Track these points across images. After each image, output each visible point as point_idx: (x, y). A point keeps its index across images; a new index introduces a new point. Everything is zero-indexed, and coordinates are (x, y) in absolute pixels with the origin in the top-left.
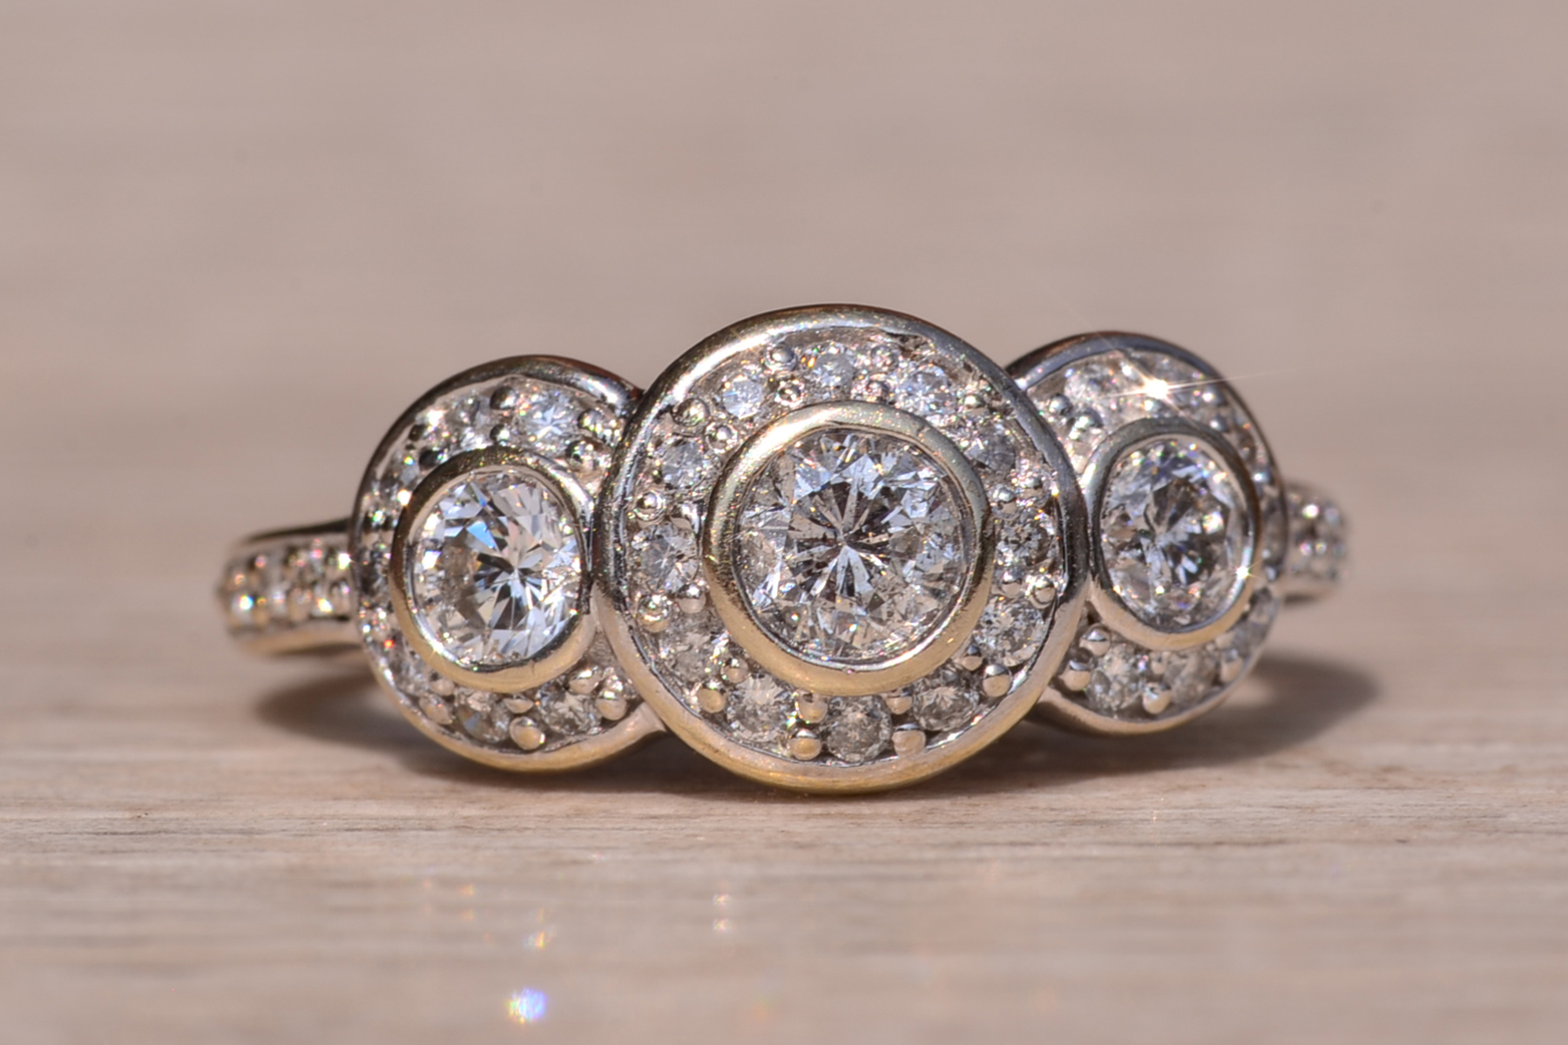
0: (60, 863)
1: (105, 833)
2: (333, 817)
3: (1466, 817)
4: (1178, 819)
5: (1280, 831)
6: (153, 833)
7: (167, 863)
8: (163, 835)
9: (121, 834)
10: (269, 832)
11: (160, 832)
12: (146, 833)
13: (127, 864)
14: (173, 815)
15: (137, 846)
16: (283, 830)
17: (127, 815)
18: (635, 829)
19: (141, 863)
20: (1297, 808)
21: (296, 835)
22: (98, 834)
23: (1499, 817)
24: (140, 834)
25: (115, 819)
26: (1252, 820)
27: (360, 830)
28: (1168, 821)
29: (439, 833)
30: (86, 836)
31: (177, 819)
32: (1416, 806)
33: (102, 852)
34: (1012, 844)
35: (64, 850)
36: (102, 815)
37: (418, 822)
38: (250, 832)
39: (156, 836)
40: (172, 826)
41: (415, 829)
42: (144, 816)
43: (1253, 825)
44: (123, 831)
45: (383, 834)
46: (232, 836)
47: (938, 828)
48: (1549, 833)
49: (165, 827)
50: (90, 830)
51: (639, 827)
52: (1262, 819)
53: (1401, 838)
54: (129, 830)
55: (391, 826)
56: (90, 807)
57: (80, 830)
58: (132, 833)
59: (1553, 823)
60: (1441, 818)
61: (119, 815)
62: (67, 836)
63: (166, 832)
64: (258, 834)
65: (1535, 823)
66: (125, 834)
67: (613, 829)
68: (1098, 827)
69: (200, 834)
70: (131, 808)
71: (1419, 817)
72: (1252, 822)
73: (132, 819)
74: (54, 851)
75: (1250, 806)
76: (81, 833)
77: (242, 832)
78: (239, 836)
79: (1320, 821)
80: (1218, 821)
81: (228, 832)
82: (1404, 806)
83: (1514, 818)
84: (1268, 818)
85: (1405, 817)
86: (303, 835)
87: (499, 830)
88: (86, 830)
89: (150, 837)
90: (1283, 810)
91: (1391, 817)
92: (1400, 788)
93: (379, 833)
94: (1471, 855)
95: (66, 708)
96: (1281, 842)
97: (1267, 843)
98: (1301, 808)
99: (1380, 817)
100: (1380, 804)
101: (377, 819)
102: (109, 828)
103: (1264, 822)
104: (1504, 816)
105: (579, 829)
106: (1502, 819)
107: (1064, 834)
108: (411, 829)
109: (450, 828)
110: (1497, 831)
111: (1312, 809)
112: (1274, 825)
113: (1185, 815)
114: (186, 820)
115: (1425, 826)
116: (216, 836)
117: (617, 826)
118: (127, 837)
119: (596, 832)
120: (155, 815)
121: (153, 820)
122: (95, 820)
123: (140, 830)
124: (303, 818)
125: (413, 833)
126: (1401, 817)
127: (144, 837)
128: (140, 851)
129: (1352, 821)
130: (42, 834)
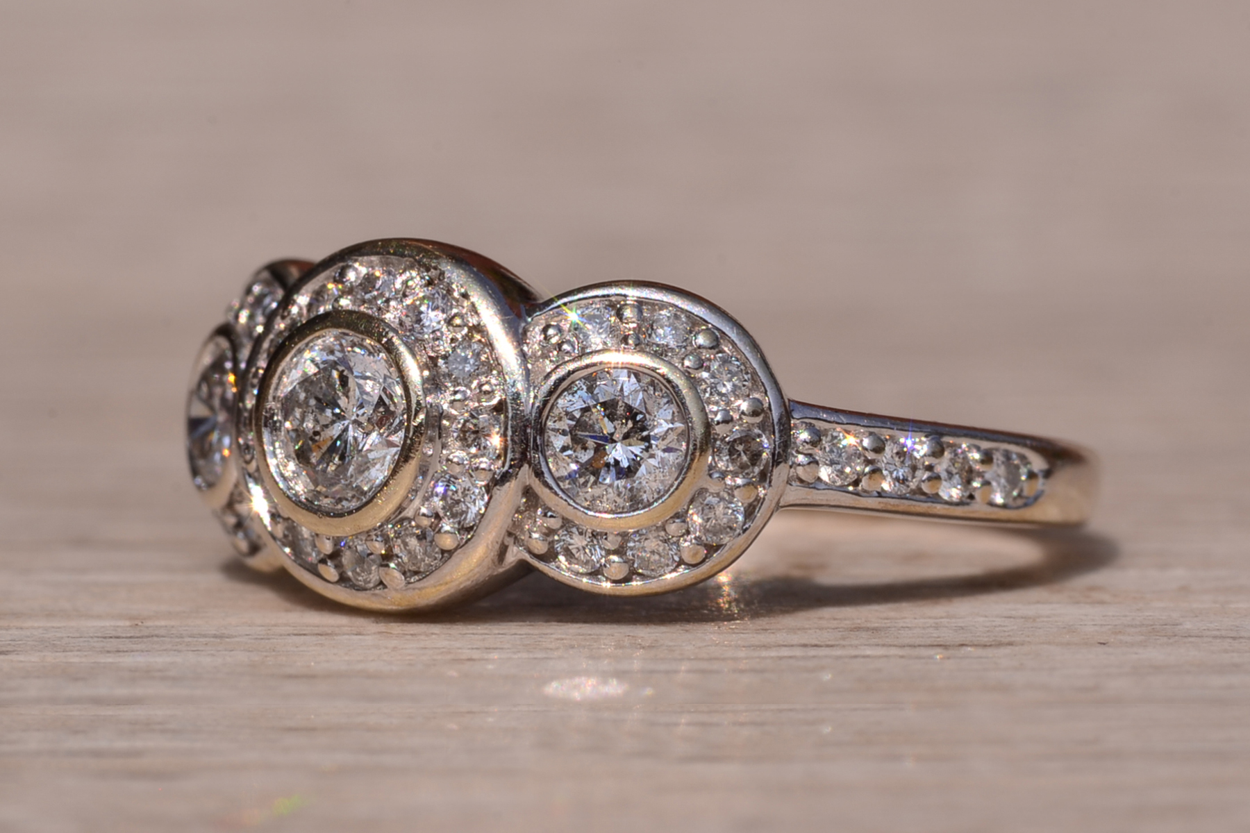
0: (76, 660)
1: (111, 637)
2: (286, 625)
3: (1151, 625)
4: (931, 627)
5: (1009, 636)
6: (147, 637)
7: (160, 660)
8: (155, 639)
9: (123, 638)
10: (236, 636)
11: (152, 636)
12: (142, 637)
13: (127, 660)
14: (163, 623)
15: (135, 647)
16: (247, 635)
17: (128, 623)
18: (516, 634)
19: (139, 660)
20: (1022, 618)
21: (256, 639)
22: (105, 638)
23: (1177, 625)
24: (137, 637)
25: (118, 627)
26: (988, 627)
27: (304, 635)
28: (924, 628)
29: (366, 637)
30: (96, 639)
31: (166, 626)
32: (1113, 616)
33: (108, 652)
34: (805, 646)
35: (78, 650)
36: (107, 623)
37: (350, 629)
38: (221, 637)
39: (150, 639)
40: (162, 632)
41: (348, 634)
42: (140, 624)
43: (988, 631)
44: (124, 635)
45: (323, 638)
46: (207, 639)
47: (748, 633)
48: (1215, 637)
49: (156, 632)
50: (100, 635)
51: (519, 632)
52: (995, 627)
53: (1102, 641)
54: (129, 635)
55: (330, 632)
56: (99, 617)
57: (91, 635)
58: (131, 637)
59: (1218, 630)
60: (1132, 626)
61: (121, 623)
62: (81, 639)
63: (157, 636)
64: (227, 638)
65: (1204, 630)
66: (127, 638)
67: (499, 634)
68: (870, 633)
69: (182, 638)
70: (131, 618)
71: (1116, 625)
72: (987, 629)
73: (131, 626)
74: (71, 651)
75: (986, 617)
76: (92, 637)
77: (215, 636)
78: (212, 639)
79: (1040, 628)
80: (962, 628)
81: (205, 636)
82: (1104, 616)
83: (1188, 625)
84: (1000, 626)
85: (1105, 625)
86: (262, 639)
87: (412, 635)
88: (96, 635)
89: (145, 640)
90: (1012, 619)
91: (1094, 625)
92: (1102, 603)
93: (320, 637)
94: (1154, 654)
95: (81, 542)
96: (1010, 644)
97: (1000, 645)
98: (1026, 618)
99: (1085, 625)
100: (1086, 615)
101: (318, 626)
102: (114, 634)
103: (997, 629)
104: (1181, 624)
105: (473, 634)
106: (1179, 627)
107: (844, 638)
108: (344, 634)
109: (375, 633)
110: (1175, 636)
111: (1034, 619)
112: (1005, 631)
113: (937, 623)
114: (173, 627)
115: (1120, 632)
116: (195, 639)
117: (501, 632)
118: (127, 640)
119: (487, 636)
120: (149, 623)
121: (147, 627)
122: (103, 627)
123: (138, 635)
124: (263, 626)
125: (347, 637)
126: (1101, 625)
127: (140, 640)
128: (137, 651)
129: (1064, 628)
130: (62, 638)
